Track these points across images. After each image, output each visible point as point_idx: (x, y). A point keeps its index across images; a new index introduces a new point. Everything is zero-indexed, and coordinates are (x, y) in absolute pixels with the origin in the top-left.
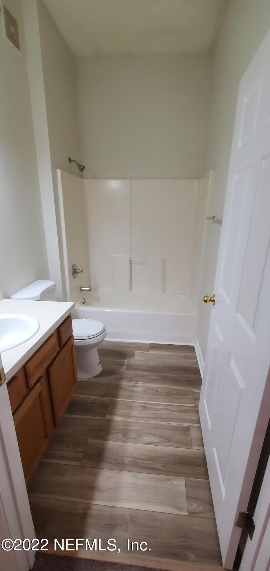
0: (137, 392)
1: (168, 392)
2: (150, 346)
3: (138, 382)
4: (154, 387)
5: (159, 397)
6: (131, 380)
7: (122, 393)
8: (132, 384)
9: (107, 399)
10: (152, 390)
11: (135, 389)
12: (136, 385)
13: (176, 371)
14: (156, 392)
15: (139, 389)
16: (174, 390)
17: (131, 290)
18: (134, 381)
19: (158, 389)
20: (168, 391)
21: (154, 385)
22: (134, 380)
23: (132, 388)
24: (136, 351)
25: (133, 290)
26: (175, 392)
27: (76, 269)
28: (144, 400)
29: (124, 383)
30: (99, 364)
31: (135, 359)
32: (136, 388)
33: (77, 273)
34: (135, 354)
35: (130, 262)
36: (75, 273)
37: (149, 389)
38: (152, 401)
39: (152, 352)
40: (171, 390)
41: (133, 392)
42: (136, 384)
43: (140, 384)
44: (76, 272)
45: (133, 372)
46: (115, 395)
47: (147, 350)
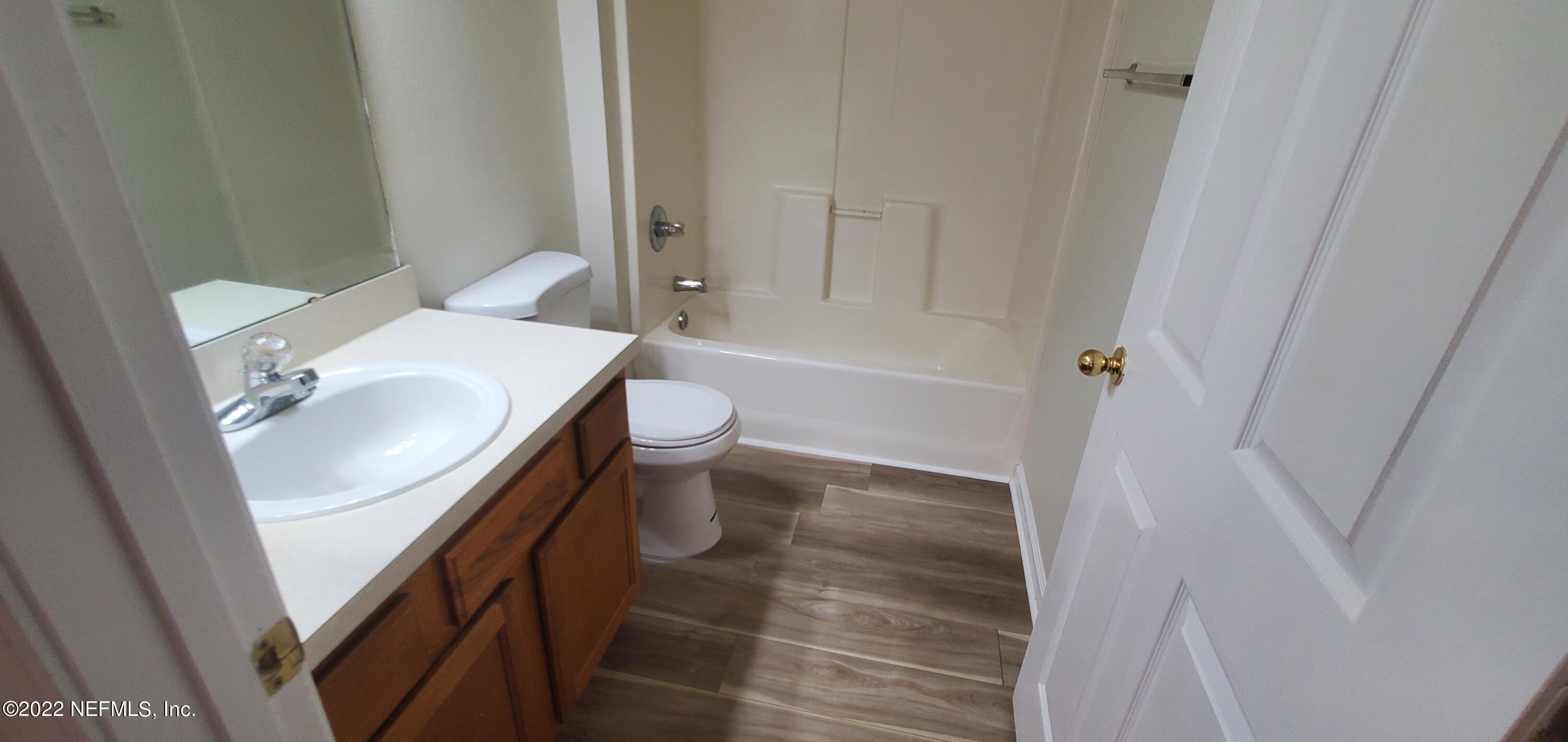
0: (823, 620)
1: (919, 629)
2: (871, 474)
3: (826, 584)
4: (874, 607)
5: (889, 641)
6: (805, 576)
7: (776, 616)
8: (810, 589)
9: (728, 632)
10: (867, 617)
11: (817, 607)
12: (822, 595)
13: (946, 559)
14: (881, 625)
15: (829, 609)
16: (938, 622)
17: (826, 294)
18: (814, 582)
19: (887, 616)
20: (918, 623)
21: (876, 602)
22: (817, 578)
23: (807, 603)
24: (828, 486)
25: (832, 296)
26: (942, 629)
27: (663, 224)
28: (840, 648)
29: (785, 586)
30: (712, 520)
31: (823, 511)
32: (820, 606)
33: (663, 236)
34: (825, 494)
35: (832, 208)
36: (657, 235)
37: (858, 611)
38: (866, 653)
39: (877, 493)
40: (928, 622)
41: (811, 615)
42: (821, 591)
43: (834, 593)
44: (662, 231)
45: (814, 551)
46: (756, 623)
47: (863, 483)
